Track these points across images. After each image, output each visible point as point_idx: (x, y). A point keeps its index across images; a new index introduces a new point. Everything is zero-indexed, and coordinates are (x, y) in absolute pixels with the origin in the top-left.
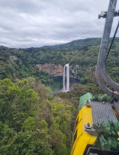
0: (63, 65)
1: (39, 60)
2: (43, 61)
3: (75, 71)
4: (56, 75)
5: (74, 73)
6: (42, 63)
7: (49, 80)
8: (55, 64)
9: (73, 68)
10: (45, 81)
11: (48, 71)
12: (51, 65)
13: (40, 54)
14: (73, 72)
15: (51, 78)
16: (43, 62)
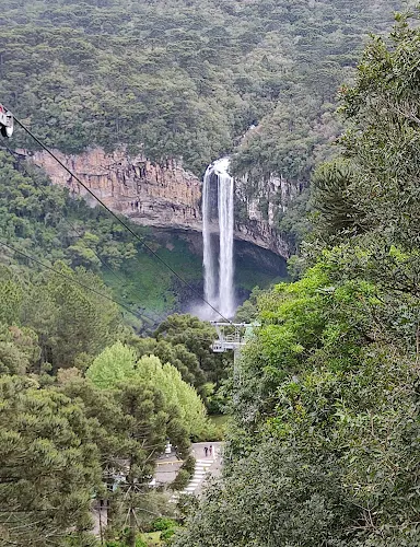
0: (199, 170)
1: (57, 125)
2: (78, 138)
3: (264, 209)
4: (149, 216)
5: (255, 221)
6: (74, 145)
7: (114, 249)
8: (153, 156)
9: (251, 192)
10: (90, 254)
11: (105, 195)
12: (125, 163)
13: (57, 88)
14: (253, 213)
15: (120, 237)
16: (78, 143)
